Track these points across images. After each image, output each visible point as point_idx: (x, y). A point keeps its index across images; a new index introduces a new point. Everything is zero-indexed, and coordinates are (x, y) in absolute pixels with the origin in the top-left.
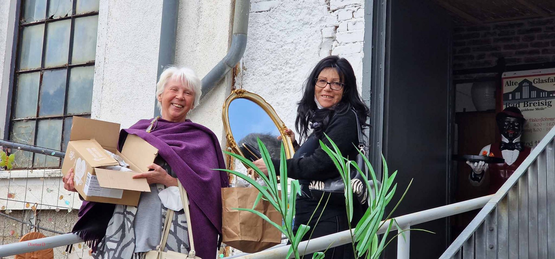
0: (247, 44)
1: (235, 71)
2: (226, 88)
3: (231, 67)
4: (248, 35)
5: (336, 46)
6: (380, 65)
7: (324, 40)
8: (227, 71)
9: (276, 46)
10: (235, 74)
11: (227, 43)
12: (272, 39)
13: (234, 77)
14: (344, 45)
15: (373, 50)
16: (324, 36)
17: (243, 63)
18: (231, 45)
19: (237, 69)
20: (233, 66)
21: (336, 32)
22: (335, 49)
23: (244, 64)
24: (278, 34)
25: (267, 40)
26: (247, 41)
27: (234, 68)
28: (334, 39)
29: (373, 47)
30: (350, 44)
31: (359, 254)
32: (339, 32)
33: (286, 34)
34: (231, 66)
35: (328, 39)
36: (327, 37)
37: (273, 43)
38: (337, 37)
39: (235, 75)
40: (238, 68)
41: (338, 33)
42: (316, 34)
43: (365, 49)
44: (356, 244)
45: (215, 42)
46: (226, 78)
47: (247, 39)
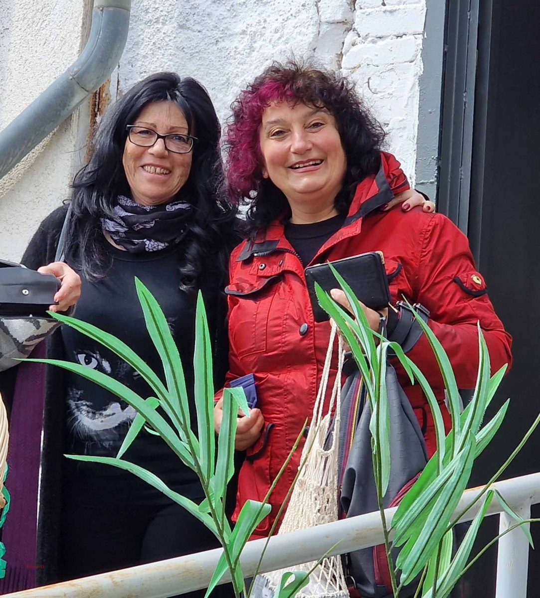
0: (130, 33)
1: (97, 100)
2: (74, 143)
3: (88, 91)
4: (132, 11)
5: (353, 45)
6: (464, 95)
7: (324, 27)
8: (76, 99)
9: (203, 39)
10: (98, 108)
11: (79, 29)
12: (192, 22)
13: (96, 116)
14: (373, 42)
15: (447, 56)
16: (323, 19)
17: (118, 82)
18: (88, 35)
19: (104, 95)
20: (93, 88)
21: (355, 9)
22: (351, 50)
23: (121, 83)
24: (208, 10)
25: (181, 24)
26: (130, 27)
27: (96, 93)
28: (348, 26)
29: (446, 50)
30: (388, 40)
31: (403, 576)
32: (361, 8)
33: (229, 10)
34: (87, 89)
35: (333, 26)
36: (331, 20)
37: (195, 33)
38: (357, 20)
39: (96, 110)
40: (107, 94)
41: (358, 12)
42: (303, 11)
43: (425, 54)
44: (396, 552)
45: (48, 26)
46: (75, 117)
47: (130, 22)
